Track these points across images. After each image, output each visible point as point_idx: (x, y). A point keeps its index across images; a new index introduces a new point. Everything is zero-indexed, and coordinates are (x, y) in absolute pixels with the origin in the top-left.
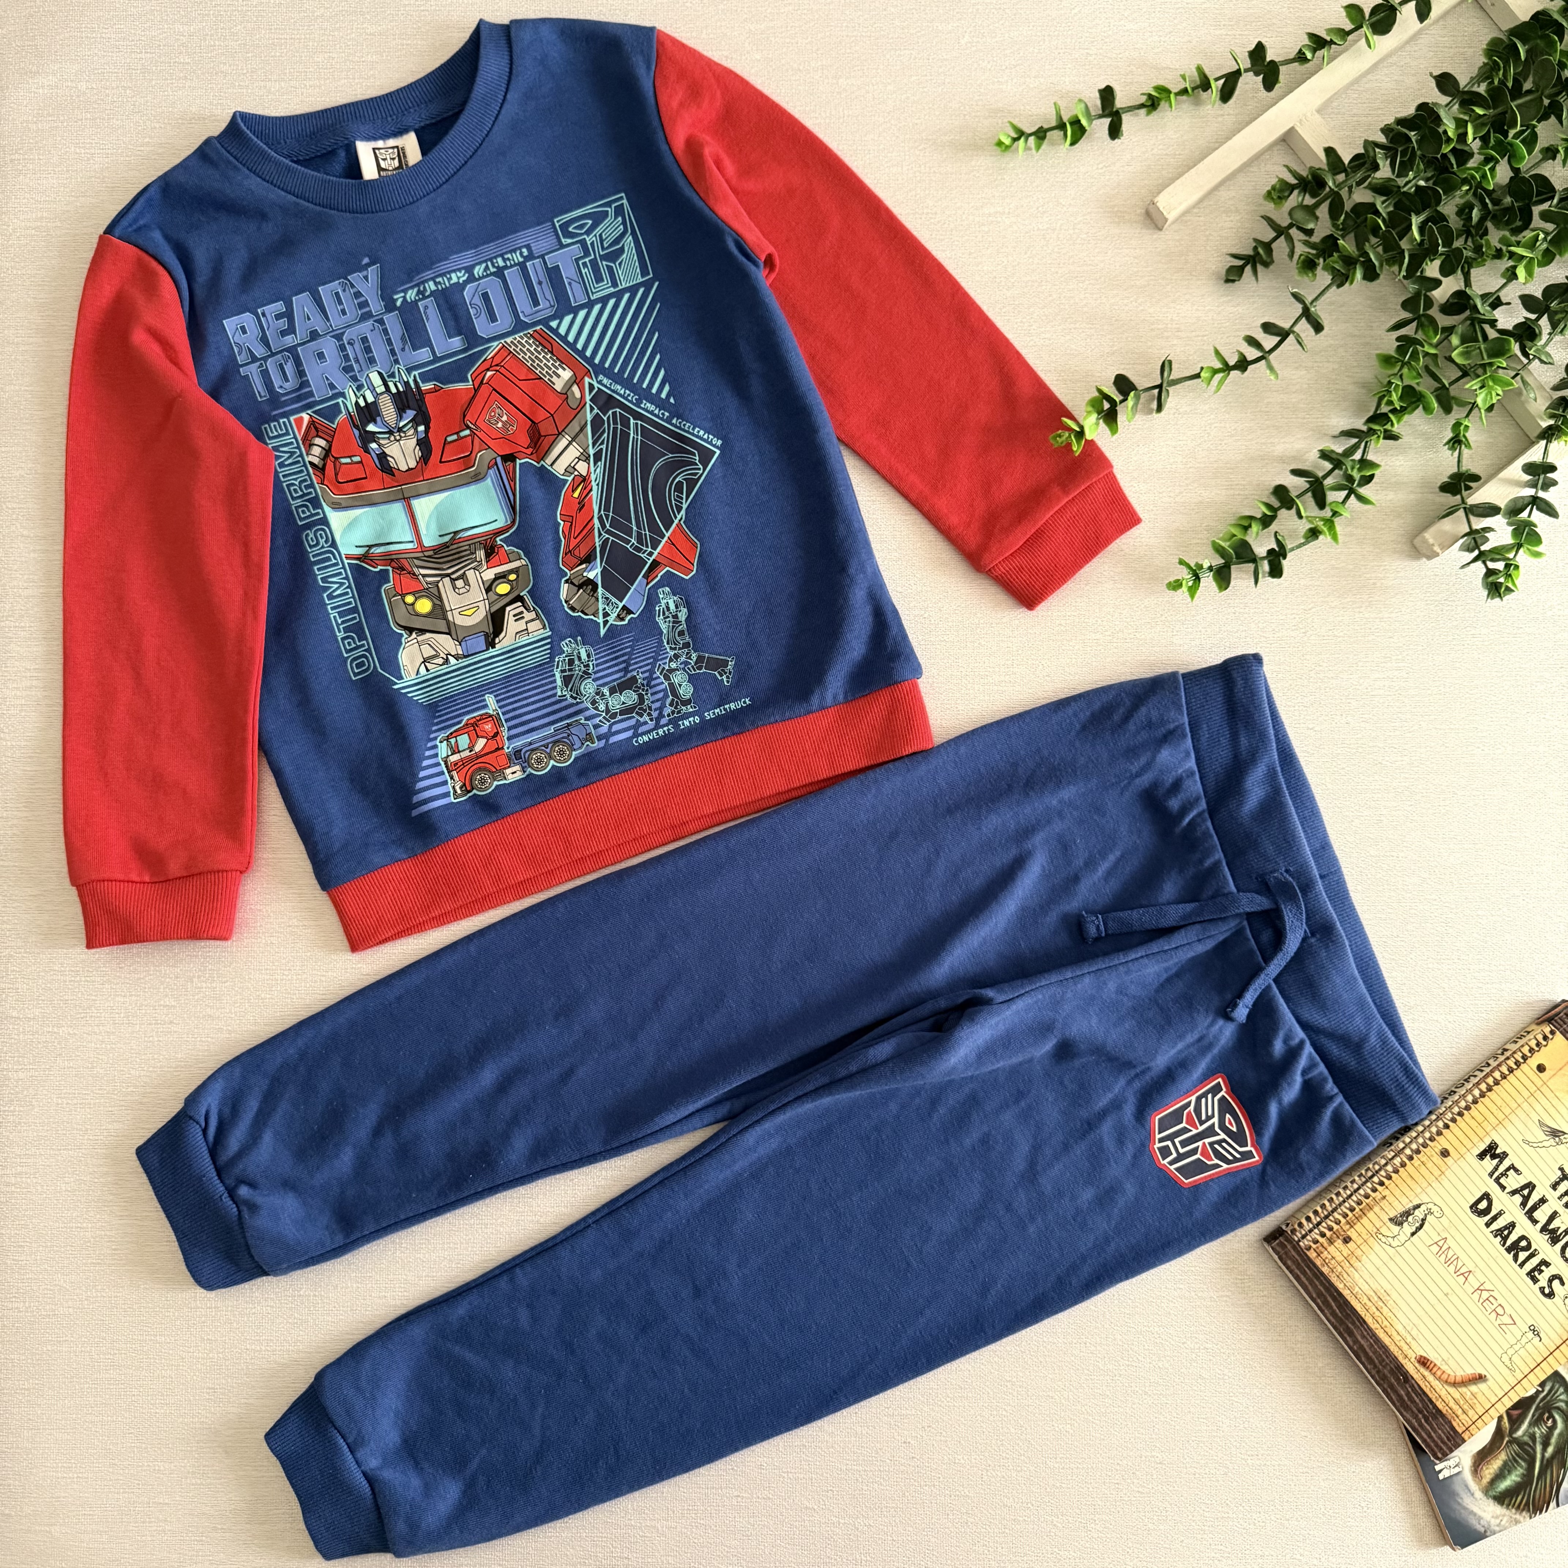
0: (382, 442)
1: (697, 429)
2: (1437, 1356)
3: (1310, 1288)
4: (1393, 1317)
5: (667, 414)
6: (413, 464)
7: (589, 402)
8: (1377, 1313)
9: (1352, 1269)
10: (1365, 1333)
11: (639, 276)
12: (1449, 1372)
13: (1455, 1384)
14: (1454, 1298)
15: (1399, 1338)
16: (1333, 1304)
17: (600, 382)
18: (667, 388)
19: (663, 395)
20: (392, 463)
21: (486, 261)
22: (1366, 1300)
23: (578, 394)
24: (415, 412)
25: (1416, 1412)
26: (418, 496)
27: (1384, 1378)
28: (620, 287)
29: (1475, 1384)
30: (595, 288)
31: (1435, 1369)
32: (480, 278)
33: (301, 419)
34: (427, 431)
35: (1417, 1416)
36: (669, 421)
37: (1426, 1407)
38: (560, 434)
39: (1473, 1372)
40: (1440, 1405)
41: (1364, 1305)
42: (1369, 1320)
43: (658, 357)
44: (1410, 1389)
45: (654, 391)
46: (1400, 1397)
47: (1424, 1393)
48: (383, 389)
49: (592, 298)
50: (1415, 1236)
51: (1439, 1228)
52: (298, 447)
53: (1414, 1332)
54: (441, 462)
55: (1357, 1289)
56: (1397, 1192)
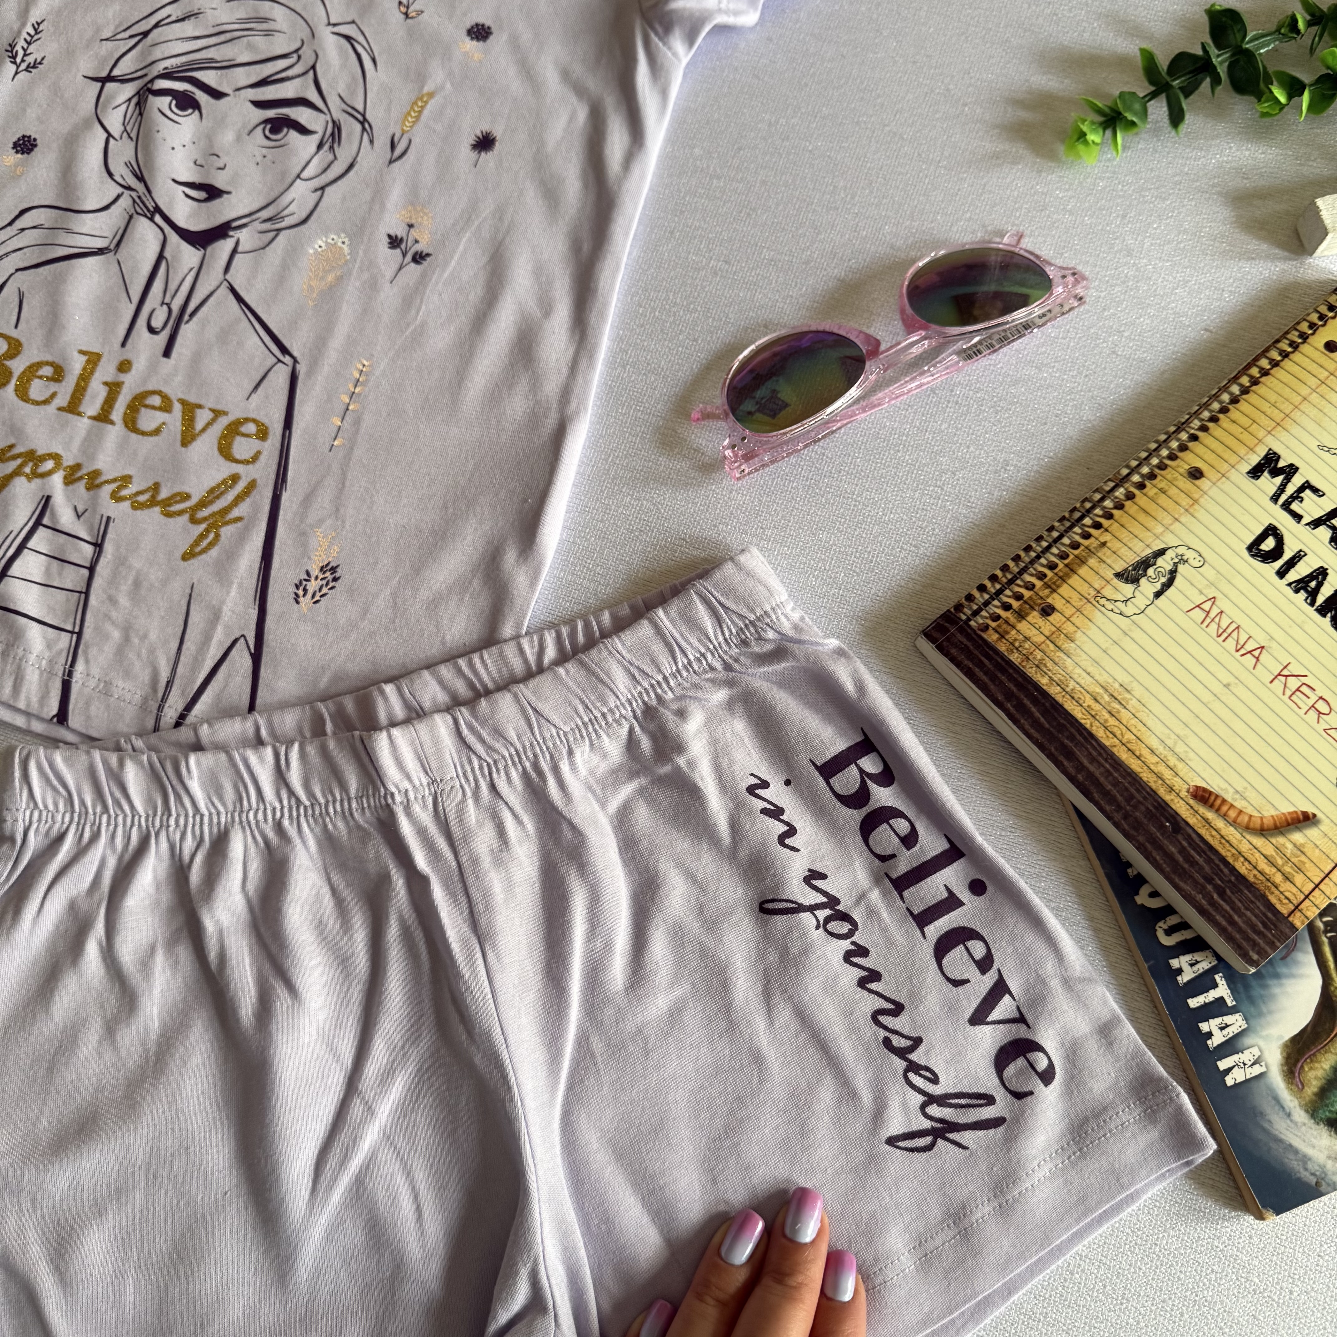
2: (1225, 785)
3: (992, 687)
4: (1140, 726)
8: (1112, 721)
9: (1060, 654)
10: (1094, 753)
12: (1250, 810)
13: (1264, 831)
14: (1240, 690)
15: (1155, 759)
16: (1033, 709)
22: (1089, 701)
25: (1202, 881)
27: (1137, 825)
29: (1299, 829)
31: (1224, 808)
35: (1204, 887)
37: (1217, 872)
39: (1292, 809)
40: (1243, 869)
41: (1088, 710)
42: (1100, 733)
44: (1185, 843)
46: (1168, 856)
47: (1211, 848)
50: (1162, 597)
51: (1200, 582)
53: (1180, 748)
55: (1072, 684)
56: (1123, 535)
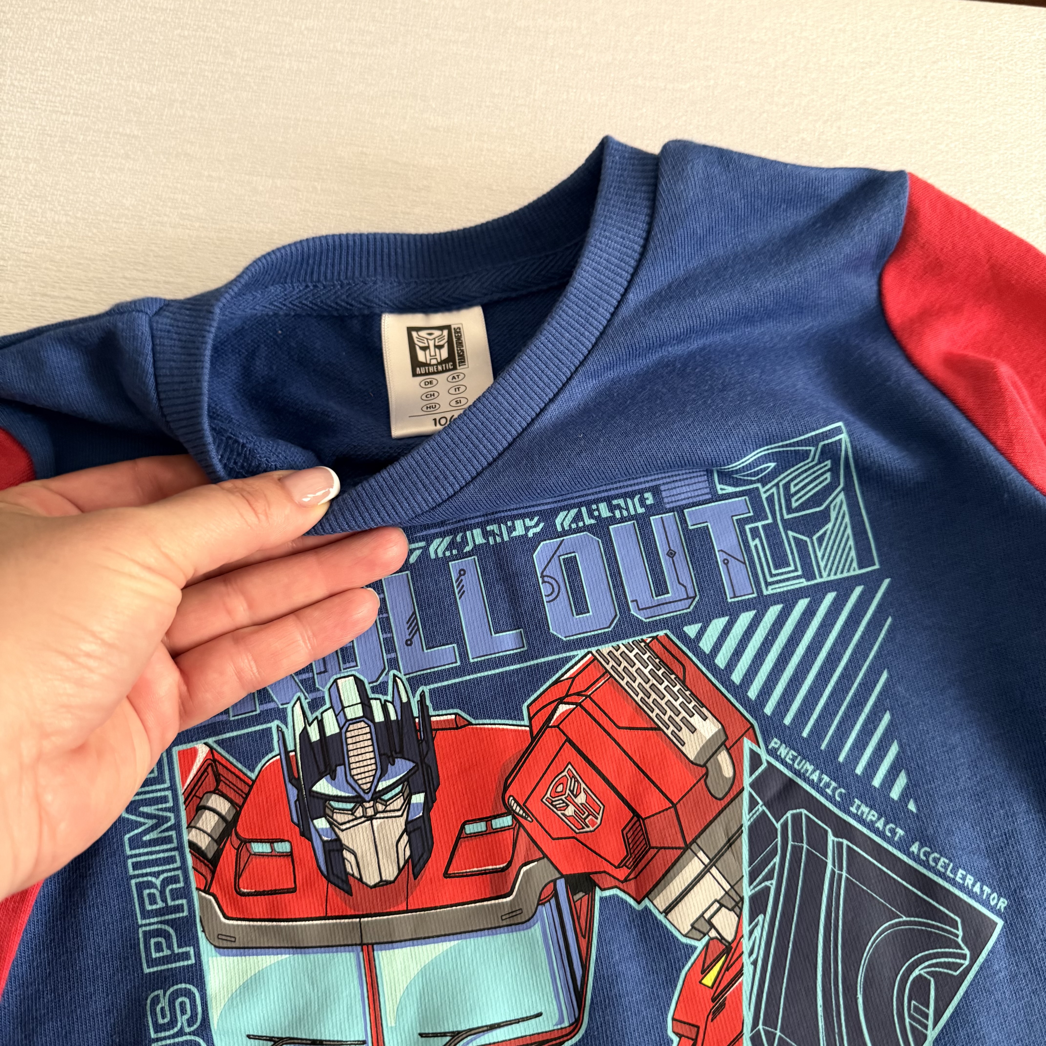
0: (339, 818)
1: (961, 872)
5: (900, 832)
6: (390, 873)
7: (748, 790)
11: (855, 564)
17: (773, 753)
18: (902, 781)
19: (895, 794)
20: (351, 868)
21: (579, 505)
23: (728, 771)
24: (411, 765)
26: (391, 943)
28: (819, 580)
30: (772, 575)
32: (565, 533)
33: (194, 752)
34: (428, 805)
36: (904, 846)
38: (687, 847)
43: (887, 718)
45: (877, 782)
48: (358, 711)
49: (765, 593)
52: (175, 809)
54: (446, 875)
